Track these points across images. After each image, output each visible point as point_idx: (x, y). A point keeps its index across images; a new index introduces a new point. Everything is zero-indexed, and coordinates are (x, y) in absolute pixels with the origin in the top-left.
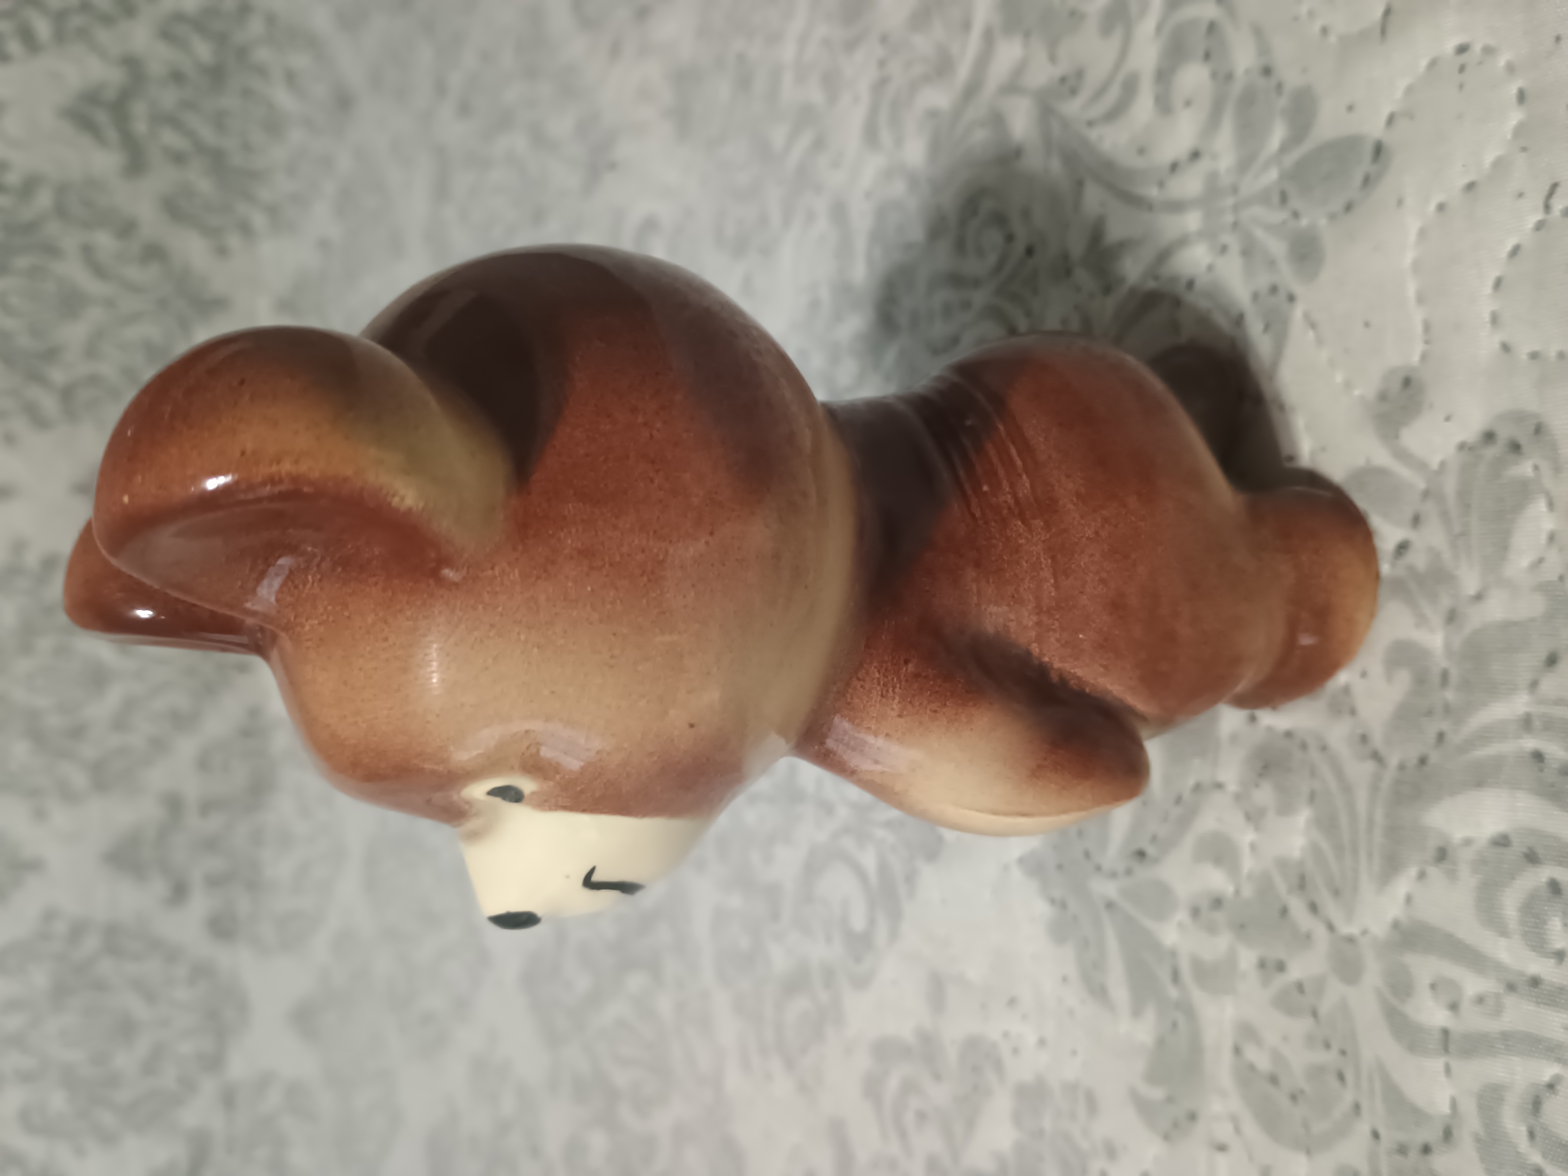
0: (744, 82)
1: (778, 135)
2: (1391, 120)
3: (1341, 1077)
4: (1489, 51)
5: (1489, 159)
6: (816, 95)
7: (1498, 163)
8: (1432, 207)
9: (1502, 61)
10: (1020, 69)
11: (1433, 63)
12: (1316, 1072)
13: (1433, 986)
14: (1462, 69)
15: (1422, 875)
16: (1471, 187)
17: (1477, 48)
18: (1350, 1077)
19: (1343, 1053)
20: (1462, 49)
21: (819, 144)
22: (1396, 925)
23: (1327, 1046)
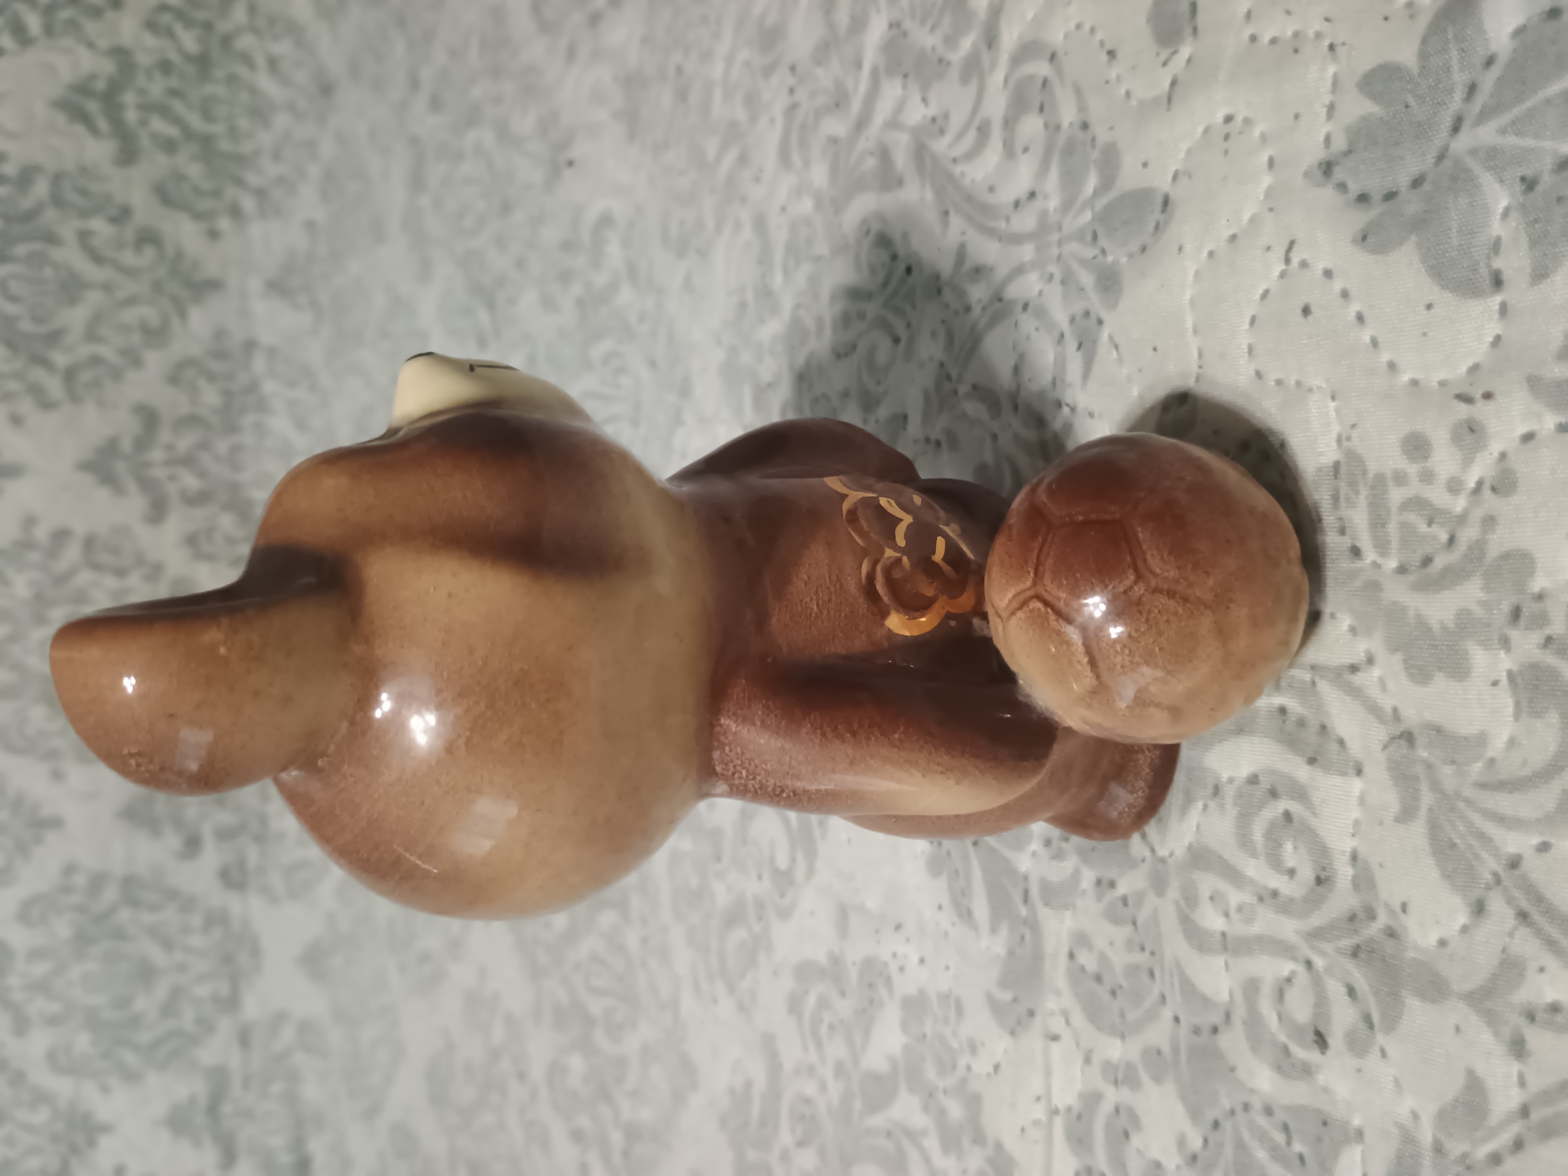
0: (682, 95)
1: (711, 147)
2: (1175, 177)
3: (1151, 974)
4: (1247, 121)
5: (1246, 216)
6: (740, 114)
7: (1253, 220)
8: (1205, 254)
9: (1257, 132)
10: (900, 107)
11: (1207, 130)
12: (1132, 970)
13: (1212, 898)
14: (1227, 137)
15: (1205, 807)
16: (1233, 238)
17: (1239, 119)
18: (1157, 974)
19: (1153, 953)
20: (1229, 119)
21: (743, 159)
22: (1190, 847)
23: (1143, 949)
